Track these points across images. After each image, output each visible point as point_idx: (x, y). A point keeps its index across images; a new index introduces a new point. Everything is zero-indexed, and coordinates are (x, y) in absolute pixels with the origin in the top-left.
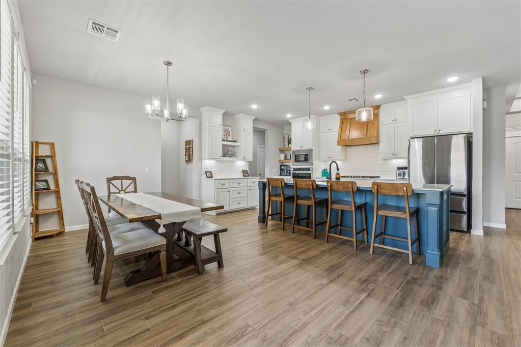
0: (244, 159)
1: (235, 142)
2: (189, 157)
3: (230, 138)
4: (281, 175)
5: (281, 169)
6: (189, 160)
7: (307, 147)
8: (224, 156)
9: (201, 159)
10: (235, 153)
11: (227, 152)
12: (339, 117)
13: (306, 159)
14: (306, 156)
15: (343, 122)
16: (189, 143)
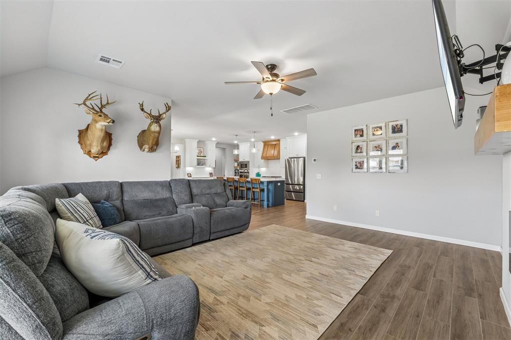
0: (210, 166)
1: (205, 157)
2: (178, 165)
3: (202, 155)
4: (235, 176)
5: (236, 172)
6: (178, 167)
7: (246, 160)
8: (198, 165)
9: (185, 167)
10: (205, 163)
11: (201, 163)
12: (263, 144)
13: (246, 167)
14: (246, 165)
15: (264, 145)
16: (178, 157)
